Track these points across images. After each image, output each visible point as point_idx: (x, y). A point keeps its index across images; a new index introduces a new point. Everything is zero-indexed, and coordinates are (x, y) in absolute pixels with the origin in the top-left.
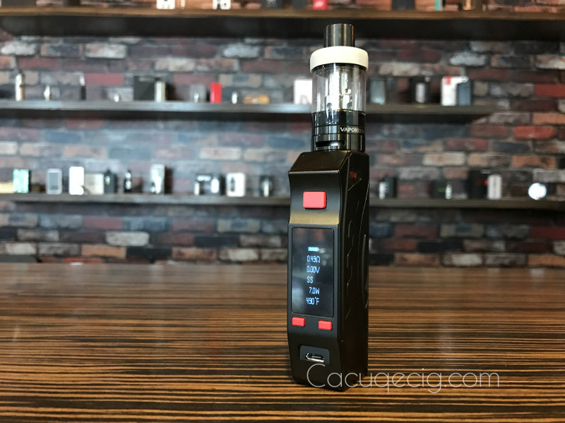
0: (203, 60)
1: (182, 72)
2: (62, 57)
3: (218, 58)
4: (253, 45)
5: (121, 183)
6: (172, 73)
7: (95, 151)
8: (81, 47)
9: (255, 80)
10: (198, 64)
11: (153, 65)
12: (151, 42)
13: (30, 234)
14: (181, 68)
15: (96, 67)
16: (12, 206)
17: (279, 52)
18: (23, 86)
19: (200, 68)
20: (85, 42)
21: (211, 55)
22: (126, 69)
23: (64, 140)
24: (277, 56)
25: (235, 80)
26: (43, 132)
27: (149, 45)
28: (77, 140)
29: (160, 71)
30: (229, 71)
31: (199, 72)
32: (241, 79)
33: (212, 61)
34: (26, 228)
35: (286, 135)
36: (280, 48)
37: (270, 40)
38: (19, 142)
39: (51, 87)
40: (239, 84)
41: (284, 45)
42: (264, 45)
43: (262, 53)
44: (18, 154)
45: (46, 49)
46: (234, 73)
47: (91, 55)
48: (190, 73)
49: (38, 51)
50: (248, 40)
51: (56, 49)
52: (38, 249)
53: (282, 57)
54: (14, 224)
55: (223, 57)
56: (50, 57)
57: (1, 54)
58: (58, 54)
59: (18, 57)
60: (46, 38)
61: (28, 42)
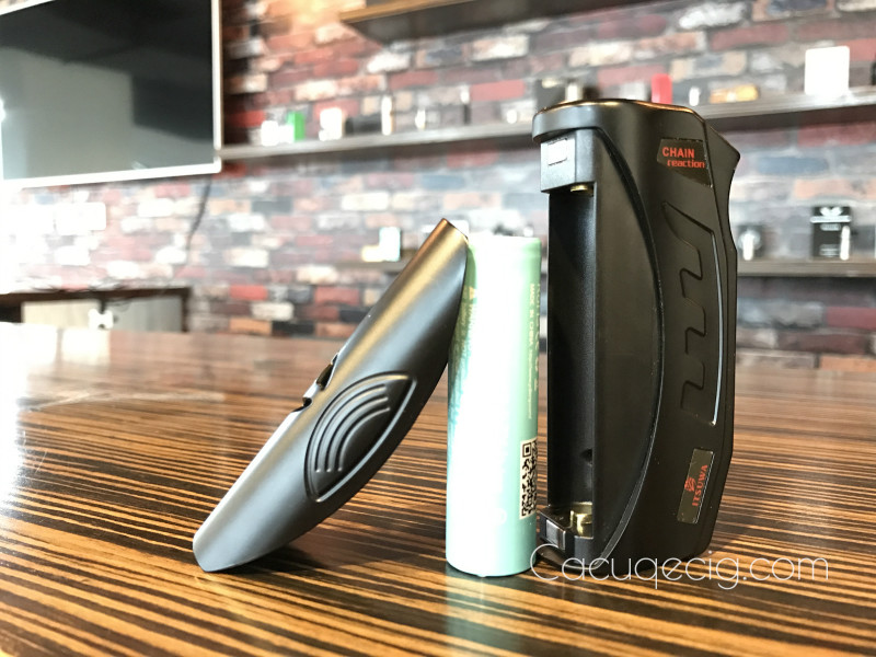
0: (645, 42)
1: (612, 66)
2: (442, 67)
3: (670, 34)
4: (731, 2)
6: (596, 69)
7: (485, 199)
8: (465, 47)
9: (734, 61)
10: (637, 48)
11: (566, 59)
12: (565, 24)
14: (610, 59)
15: (486, 74)
16: (384, 279)
17: (781, 5)
18: (394, 113)
19: (641, 55)
20: (471, 40)
21: (659, 30)
22: (528, 71)
23: (443, 186)
25: (700, 66)
26: (419, 176)
27: (561, 30)
28: (461, 184)
29: (579, 68)
30: (689, 53)
31: (638, 61)
32: (710, 64)
33: (660, 41)
35: (791, 151)
38: (391, 190)
39: (428, 110)
40: (704, 73)
43: (747, 14)
44: (390, 208)
45: (422, 59)
46: (697, 54)
47: (480, 57)
48: (624, 64)
49: (412, 61)
51: (434, 55)
53: (787, 14)
55: (680, 30)
56: (428, 69)
57: (369, 74)
58: (437, 62)
59: (390, 74)
60: (423, 42)
61: (401, 52)
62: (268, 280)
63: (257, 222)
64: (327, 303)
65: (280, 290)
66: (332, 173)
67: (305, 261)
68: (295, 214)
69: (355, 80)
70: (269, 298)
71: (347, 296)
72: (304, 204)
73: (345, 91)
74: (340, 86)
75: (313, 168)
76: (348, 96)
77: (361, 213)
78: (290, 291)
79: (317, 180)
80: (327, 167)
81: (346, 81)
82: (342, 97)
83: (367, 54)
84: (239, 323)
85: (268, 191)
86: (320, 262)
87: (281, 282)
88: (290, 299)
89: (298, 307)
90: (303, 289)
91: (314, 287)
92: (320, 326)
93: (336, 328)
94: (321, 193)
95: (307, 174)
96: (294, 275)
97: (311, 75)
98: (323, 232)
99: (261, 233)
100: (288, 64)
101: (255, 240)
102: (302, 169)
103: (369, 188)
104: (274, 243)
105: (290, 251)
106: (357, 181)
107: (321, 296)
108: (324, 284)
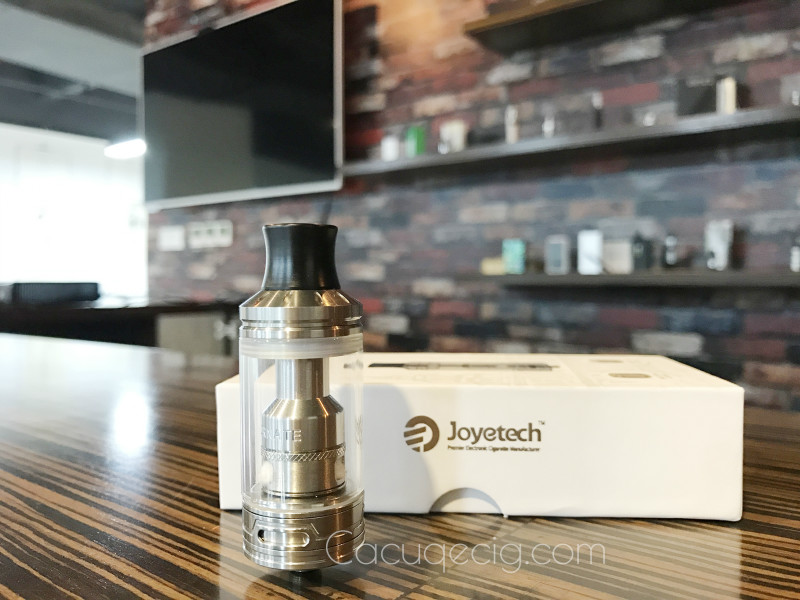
1: (763, 60)
2: (567, 74)
5: (657, 253)
6: (745, 64)
7: (616, 208)
8: (592, 52)
10: (793, 38)
11: (709, 56)
12: (710, 19)
13: (525, 331)
14: (761, 51)
15: (616, 78)
16: (502, 292)
18: (520, 123)
20: (598, 44)
22: (663, 72)
23: (569, 194)
27: (703, 26)
28: (588, 192)
29: (725, 65)
31: (796, 52)
34: (520, 323)
38: (510, 200)
39: (556, 119)
44: (509, 220)
45: (545, 66)
47: (610, 61)
49: (535, 71)
51: (558, 63)
54: (508, 316)
56: (552, 78)
57: (489, 86)
58: (560, 70)
59: (511, 85)
60: (545, 51)
62: (383, 293)
63: (375, 237)
64: (443, 317)
65: (396, 303)
66: (449, 186)
67: (421, 274)
68: (412, 229)
69: (475, 93)
70: (385, 311)
71: (463, 310)
72: (422, 219)
73: (465, 105)
74: (459, 100)
75: (430, 182)
76: (468, 109)
77: (480, 226)
78: (405, 304)
79: (433, 195)
80: (444, 180)
81: (465, 94)
82: (461, 110)
83: (487, 66)
85: (386, 207)
86: (436, 275)
87: (398, 295)
88: (405, 312)
89: (414, 319)
90: (418, 302)
91: (429, 300)
92: (435, 340)
94: (438, 207)
95: (424, 189)
96: (409, 289)
97: (430, 90)
98: (439, 246)
99: (378, 248)
100: (406, 81)
101: (372, 254)
102: (419, 184)
103: (488, 200)
104: (390, 256)
105: (407, 266)
106: (475, 193)
107: (437, 309)
108: (440, 298)
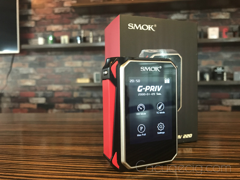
4: (184, 14)
8: (107, 19)
13: (88, 100)
16: (81, 89)
17: (196, 16)
20: (109, 17)
23: (101, 60)
24: (195, 18)
26: (93, 57)
34: (86, 98)
36: (197, 14)
37: (192, 11)
38: (82, 60)
41: (199, 13)
42: (189, 13)
43: (188, 17)
44: (82, 67)
45: (93, 21)
49: (90, 22)
50: (182, 12)
51: (97, 20)
52: (92, 107)
53: (198, 18)
54: (82, 96)
56: (95, 24)
57: (74, 24)
58: (97, 22)
59: (82, 25)
60: (93, 16)
61: (86, 18)
62: (36, 90)
63: (32, 71)
64: (59, 97)
65: (41, 93)
66: (61, 54)
67: (50, 83)
68: (47, 68)
69: (69, 26)
70: (36, 96)
71: (67, 94)
72: (51, 65)
73: (65, 29)
74: (63, 27)
75: (53, 53)
76: (67, 31)
77: (72, 68)
78: (44, 94)
79: (55, 57)
80: (59, 53)
81: (66, 26)
82: (64, 31)
83: (74, 18)
84: (23, 105)
85: (36, 60)
86: (56, 84)
87: (41, 90)
88: (44, 96)
89: (48, 99)
90: (49, 92)
91: (54, 92)
92: (56, 105)
93: (62, 105)
94: (56, 61)
95: (51, 55)
96: (46, 88)
97: (52, 23)
98: (57, 74)
99: (32, 74)
100: (44, 19)
101: (30, 76)
102: (49, 53)
103: (74, 60)
104: (38, 77)
105: (44, 80)
106: (70, 57)
107: (56, 95)
108: (58, 91)
